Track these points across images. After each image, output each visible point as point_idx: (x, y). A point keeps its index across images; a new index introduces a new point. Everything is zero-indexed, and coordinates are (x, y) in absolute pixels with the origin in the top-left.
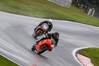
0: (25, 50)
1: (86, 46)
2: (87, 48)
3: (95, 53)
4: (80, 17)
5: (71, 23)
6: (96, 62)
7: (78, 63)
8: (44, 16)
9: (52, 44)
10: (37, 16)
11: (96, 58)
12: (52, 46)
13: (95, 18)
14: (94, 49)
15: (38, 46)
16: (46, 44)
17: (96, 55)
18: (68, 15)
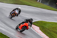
0: (2, 22)
1: (37, 20)
2: (37, 21)
3: (42, 24)
4: (33, 3)
5: (28, 7)
6: (42, 29)
7: (32, 30)
8: (12, 3)
9: (29, 26)
10: (8, 2)
11: (42, 27)
12: (29, 27)
13: (42, 4)
14: (41, 22)
15: (20, 27)
16: (25, 26)
17: (43, 25)
18: (26, 2)
